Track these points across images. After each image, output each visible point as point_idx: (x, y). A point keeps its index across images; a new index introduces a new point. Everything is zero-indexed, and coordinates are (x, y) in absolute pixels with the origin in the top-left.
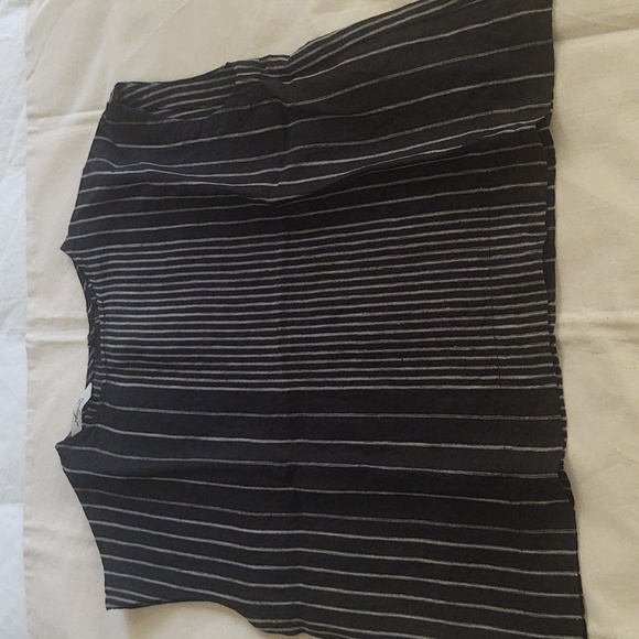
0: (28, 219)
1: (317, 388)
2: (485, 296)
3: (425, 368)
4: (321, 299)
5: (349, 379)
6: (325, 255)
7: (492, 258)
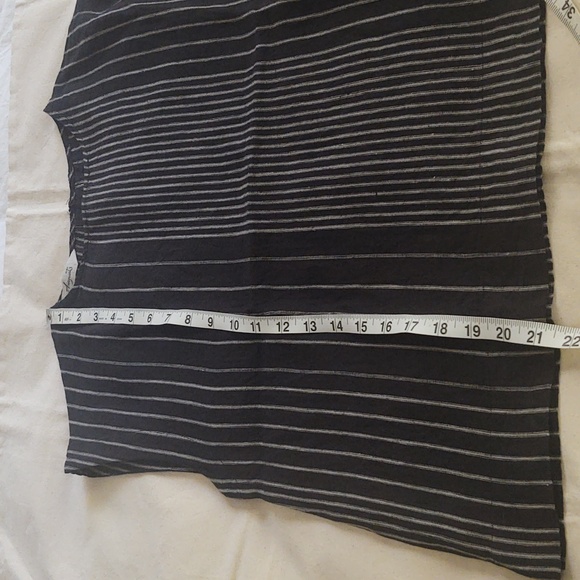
0: (11, 93)
1: (286, 230)
2: (474, 120)
3: (400, 203)
4: (297, 133)
5: (320, 219)
6: (304, 84)
7: (485, 77)
